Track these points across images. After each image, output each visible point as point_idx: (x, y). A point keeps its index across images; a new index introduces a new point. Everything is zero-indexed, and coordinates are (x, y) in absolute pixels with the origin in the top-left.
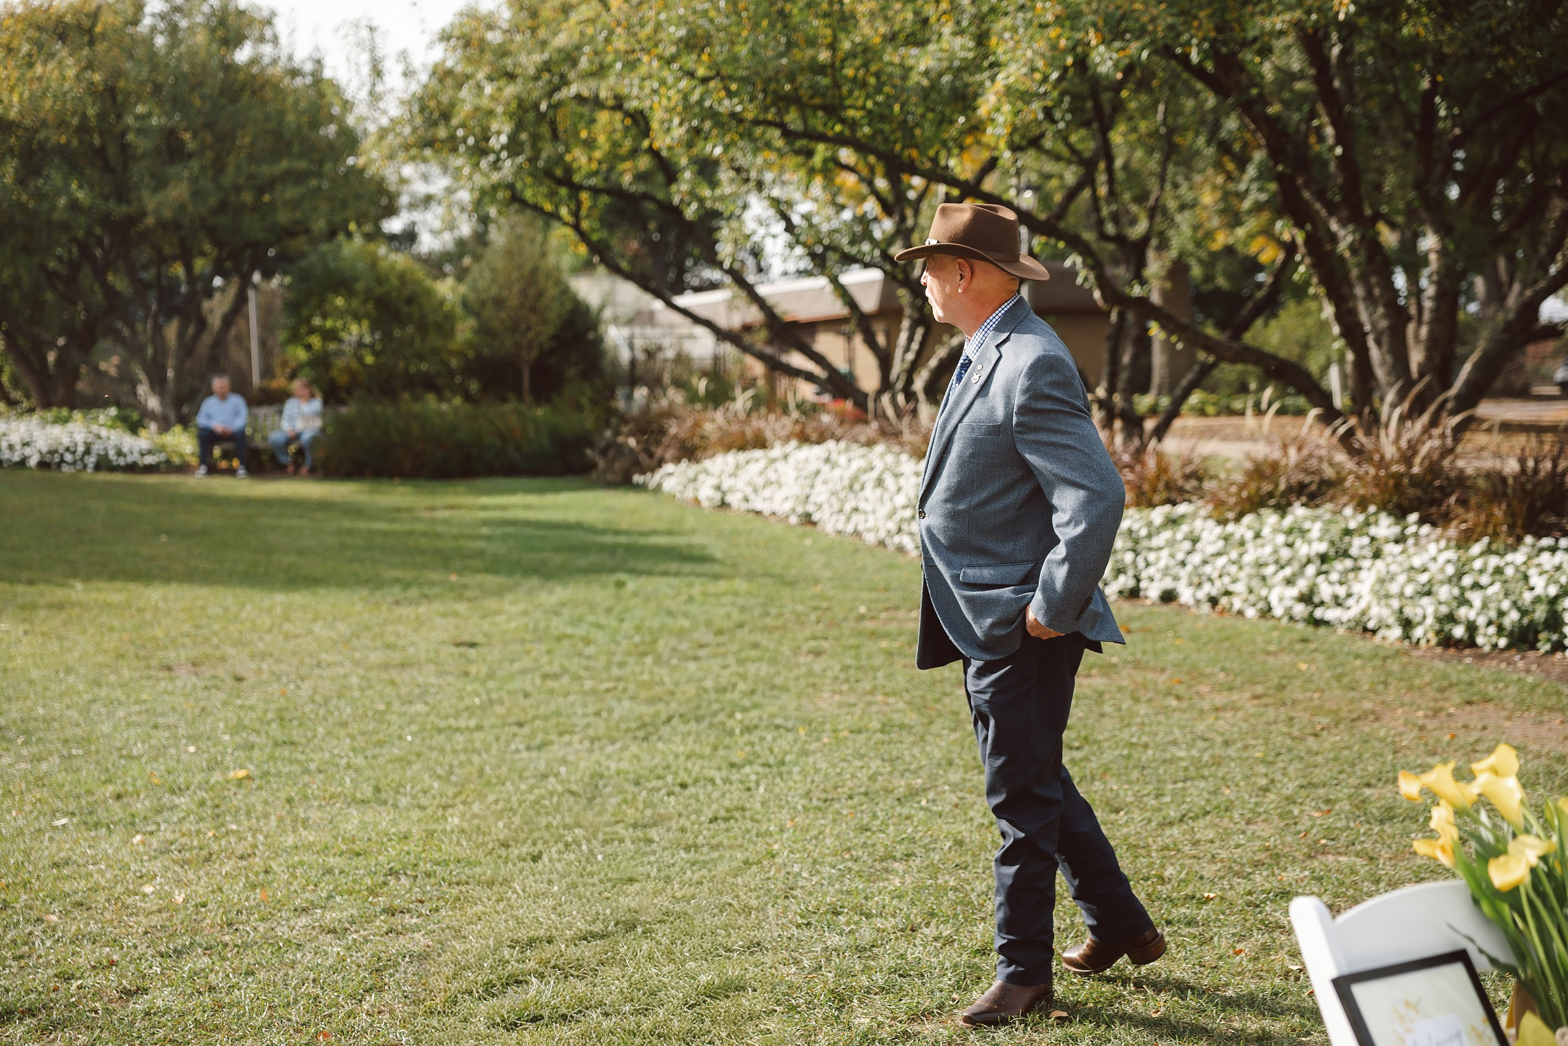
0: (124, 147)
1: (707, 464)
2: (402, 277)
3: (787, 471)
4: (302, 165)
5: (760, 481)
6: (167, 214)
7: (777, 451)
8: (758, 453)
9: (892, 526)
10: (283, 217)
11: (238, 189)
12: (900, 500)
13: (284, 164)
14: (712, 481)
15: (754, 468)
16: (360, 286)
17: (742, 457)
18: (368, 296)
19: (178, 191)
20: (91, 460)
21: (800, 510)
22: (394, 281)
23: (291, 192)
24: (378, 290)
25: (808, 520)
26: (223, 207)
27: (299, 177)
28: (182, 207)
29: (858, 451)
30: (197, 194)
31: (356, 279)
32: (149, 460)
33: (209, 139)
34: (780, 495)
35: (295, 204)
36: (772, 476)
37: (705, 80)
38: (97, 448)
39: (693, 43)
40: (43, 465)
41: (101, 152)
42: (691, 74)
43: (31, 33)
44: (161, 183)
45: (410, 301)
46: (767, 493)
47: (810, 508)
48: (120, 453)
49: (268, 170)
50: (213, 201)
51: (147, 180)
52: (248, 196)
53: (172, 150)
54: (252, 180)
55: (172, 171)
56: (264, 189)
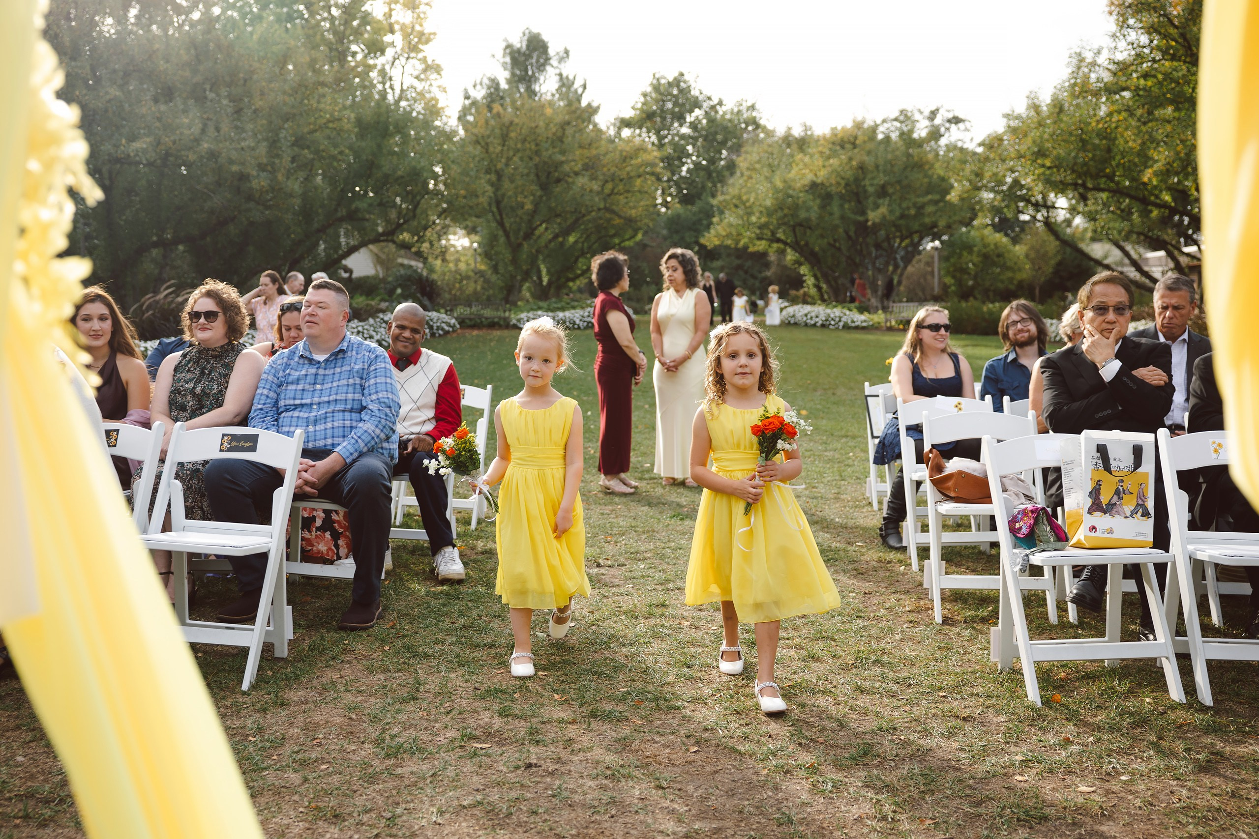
0: (865, 191)
2: (996, 244)
4: (937, 197)
6: (877, 220)
10: (927, 220)
11: (908, 208)
13: (930, 197)
16: (976, 249)
18: (979, 254)
19: (883, 210)
20: (841, 324)
22: (992, 247)
24: (984, 251)
26: (902, 216)
27: (936, 202)
28: (884, 217)
30: (891, 212)
32: (864, 324)
33: (898, 188)
37: (1049, 168)
38: (844, 319)
39: (1041, 153)
40: (823, 326)
41: (857, 194)
42: (1043, 166)
43: (831, 146)
44: (877, 207)
45: (999, 256)
48: (853, 322)
49: (921, 200)
50: (898, 214)
51: (871, 206)
52: (913, 212)
53: (883, 192)
54: (915, 204)
55: (881, 201)
56: (920, 208)
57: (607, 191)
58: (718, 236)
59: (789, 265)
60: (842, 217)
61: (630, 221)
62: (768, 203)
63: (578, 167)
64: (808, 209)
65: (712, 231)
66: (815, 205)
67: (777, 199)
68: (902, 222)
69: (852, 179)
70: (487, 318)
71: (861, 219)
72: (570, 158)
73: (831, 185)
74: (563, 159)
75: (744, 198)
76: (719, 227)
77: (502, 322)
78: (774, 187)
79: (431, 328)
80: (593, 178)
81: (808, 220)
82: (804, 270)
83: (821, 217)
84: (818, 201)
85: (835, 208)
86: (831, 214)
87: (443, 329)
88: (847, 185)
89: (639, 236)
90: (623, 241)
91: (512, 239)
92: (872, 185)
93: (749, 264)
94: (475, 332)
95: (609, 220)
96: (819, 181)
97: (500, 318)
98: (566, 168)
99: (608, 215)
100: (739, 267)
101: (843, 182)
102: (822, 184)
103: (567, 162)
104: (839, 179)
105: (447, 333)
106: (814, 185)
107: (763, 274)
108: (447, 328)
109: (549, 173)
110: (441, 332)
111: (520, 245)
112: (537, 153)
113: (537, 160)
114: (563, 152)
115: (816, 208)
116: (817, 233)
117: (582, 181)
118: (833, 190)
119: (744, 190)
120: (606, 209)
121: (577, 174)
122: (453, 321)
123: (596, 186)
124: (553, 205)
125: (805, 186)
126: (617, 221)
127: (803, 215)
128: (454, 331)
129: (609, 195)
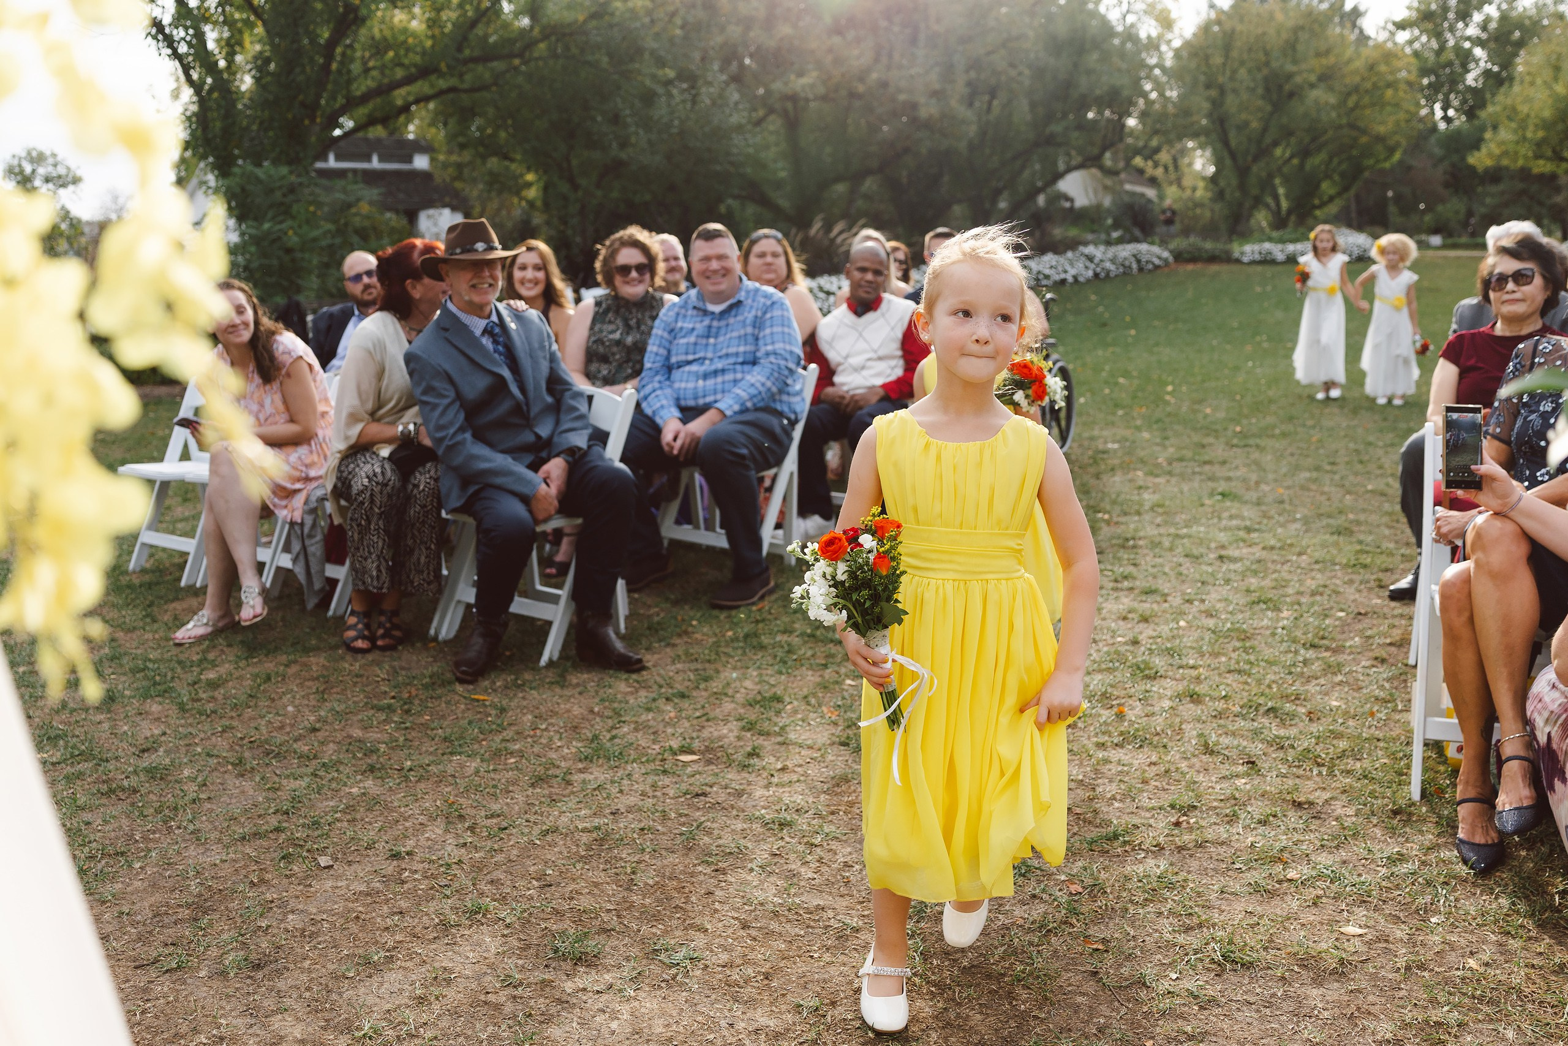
57: (1351, 103)
58: (1493, 156)
61: (1380, 139)
62: (1547, 113)
63: (1313, 78)
65: (1484, 151)
70: (1205, 251)
72: (1304, 66)
74: (1294, 68)
75: (1519, 109)
76: (1491, 145)
77: (1223, 256)
79: (1139, 261)
80: (1331, 89)
87: (1152, 263)
89: (1397, 156)
90: (1378, 161)
91: (1240, 161)
93: (1535, 187)
94: (1191, 267)
95: (1355, 139)
97: (1221, 251)
98: (1298, 79)
99: (1354, 133)
103: (1300, 73)
105: (1157, 266)
108: (1158, 262)
109: (1280, 87)
110: (1150, 266)
111: (1249, 168)
112: (1267, 64)
113: (1265, 71)
114: (1295, 62)
117: (1319, 95)
120: (1352, 126)
121: (1312, 86)
122: (1167, 254)
123: (1332, 100)
124: (1285, 122)
126: (1364, 140)
128: (1166, 266)
129: (1353, 110)
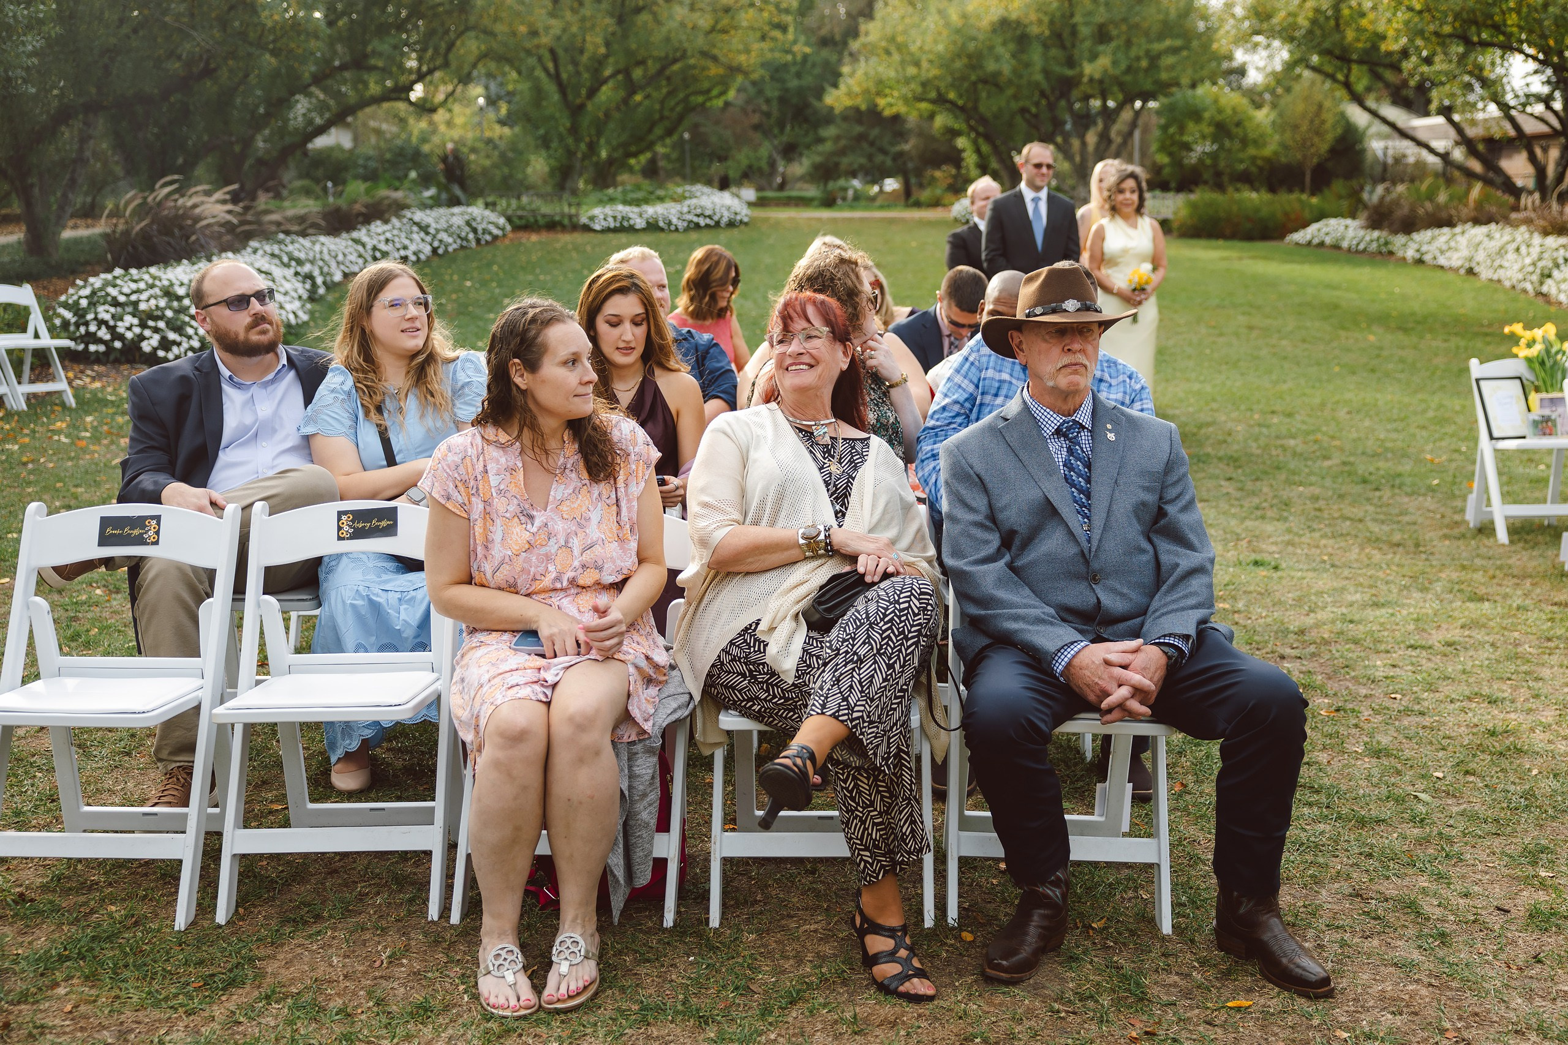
0: (1076, 32)
1: (1415, 236)
3: (1462, 241)
4: (1178, 43)
5: (1444, 247)
6: (1097, 76)
7: (1458, 229)
8: (1446, 230)
9: (1520, 276)
10: (1164, 76)
11: (1138, 59)
12: (1528, 261)
13: (1168, 43)
14: (1416, 246)
15: (1443, 239)
17: (1436, 231)
18: (1211, 122)
19: (1104, 61)
21: (1467, 265)
23: (1169, 60)
24: (1218, 118)
25: (1470, 272)
26: (1129, 70)
27: (1175, 51)
28: (1106, 71)
29: (1508, 229)
30: (1115, 63)
31: (1205, 110)
33: (1124, 28)
34: (1456, 256)
35: (1172, 68)
36: (1452, 244)
41: (1060, 36)
44: (1093, 57)
46: (1448, 254)
47: (1473, 265)
49: (1157, 47)
50: (1123, 66)
51: (1086, 54)
52: (1144, 63)
53: (1102, 35)
54: (1147, 53)
55: (1101, 48)
56: (1154, 59)
58: (849, 94)
59: (938, 136)
60: (1046, 72)
61: (728, 70)
62: (940, 48)
64: (998, 59)
65: (843, 87)
66: (1004, 52)
67: (955, 43)
68: (1128, 78)
69: (1058, 14)
70: (544, 216)
71: (1069, 73)
73: (1031, 23)
75: (900, 39)
76: (851, 81)
77: (566, 221)
78: (947, 24)
79: (475, 231)
81: (997, 74)
82: (961, 142)
83: (1014, 71)
84: (1012, 46)
85: (1036, 55)
86: (1027, 65)
87: (490, 233)
88: (1052, 22)
89: (733, 92)
91: (570, 97)
92: (1086, 24)
93: (875, 132)
94: (534, 238)
96: (1014, 16)
97: (563, 215)
100: (861, 137)
101: (1046, 19)
102: (1018, 23)
104: (1041, 15)
105: (495, 238)
106: (1003, 24)
107: (898, 148)
108: (496, 231)
110: (488, 238)
111: (582, 107)
115: (1007, 56)
116: (1010, 92)
118: (1035, 30)
119: (900, 28)
120: (704, 53)
122: (502, 221)
124: (634, 46)
125: (993, 24)
126: (714, 71)
127: (991, 66)
128: (504, 236)
